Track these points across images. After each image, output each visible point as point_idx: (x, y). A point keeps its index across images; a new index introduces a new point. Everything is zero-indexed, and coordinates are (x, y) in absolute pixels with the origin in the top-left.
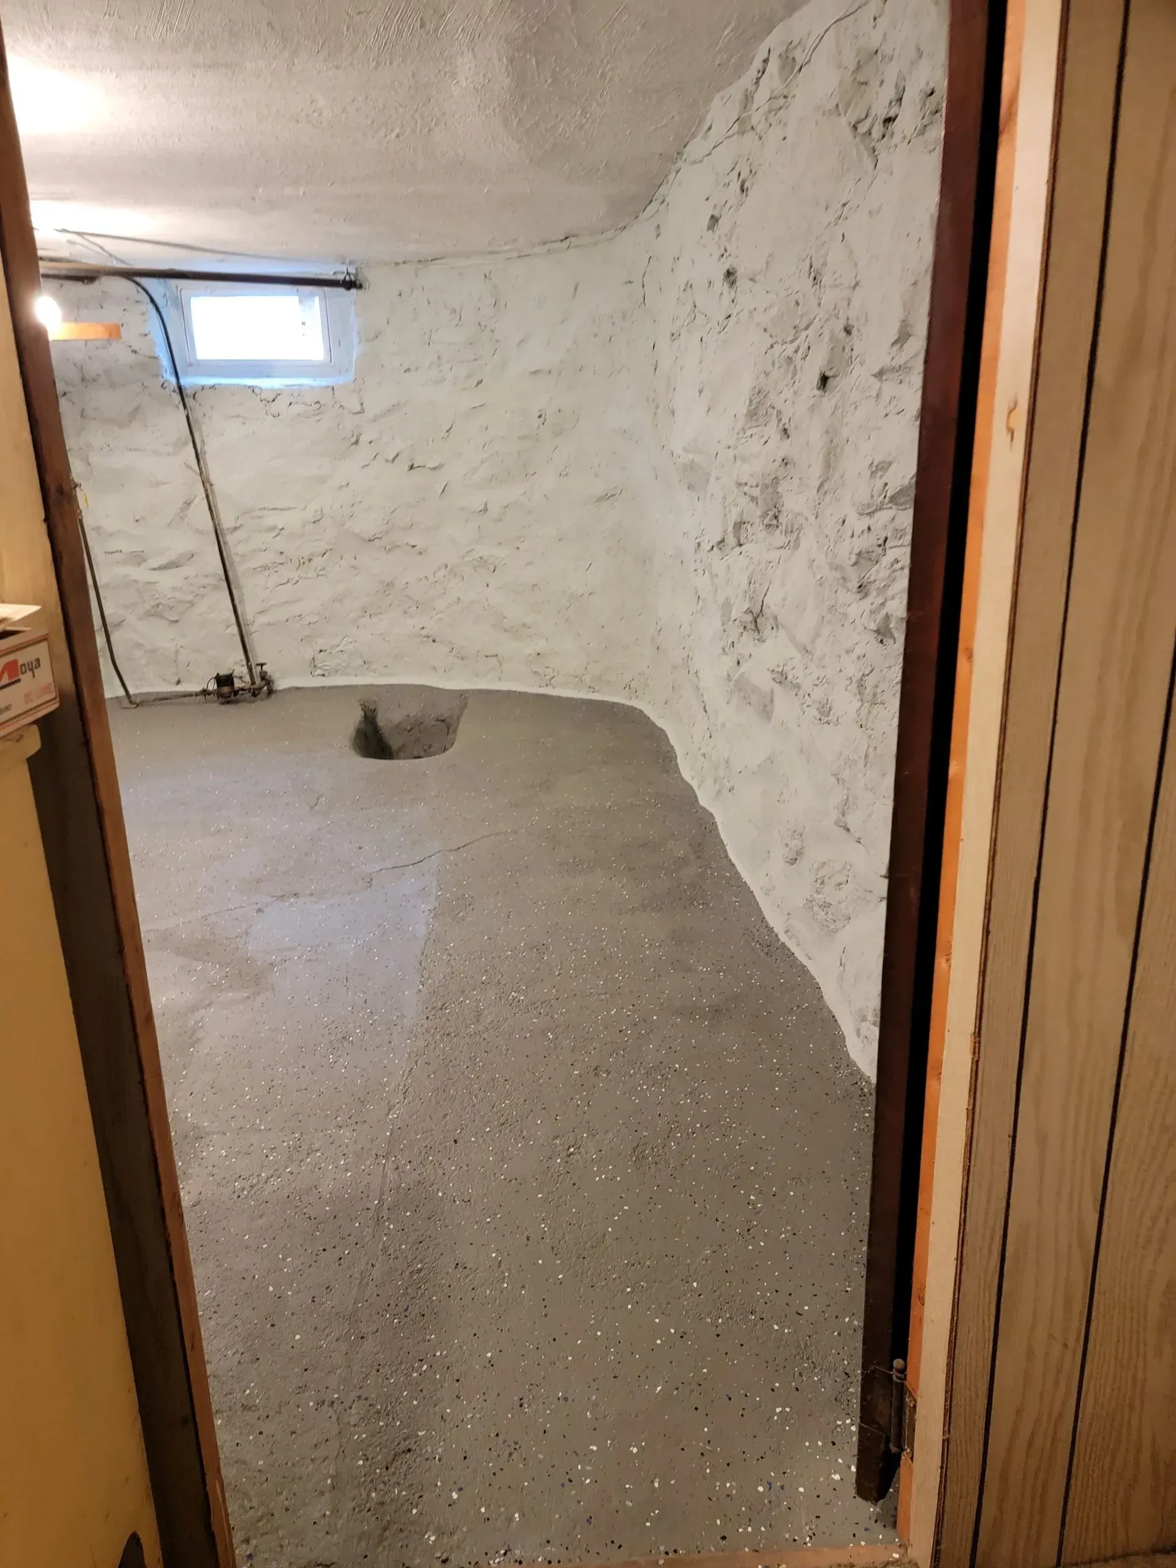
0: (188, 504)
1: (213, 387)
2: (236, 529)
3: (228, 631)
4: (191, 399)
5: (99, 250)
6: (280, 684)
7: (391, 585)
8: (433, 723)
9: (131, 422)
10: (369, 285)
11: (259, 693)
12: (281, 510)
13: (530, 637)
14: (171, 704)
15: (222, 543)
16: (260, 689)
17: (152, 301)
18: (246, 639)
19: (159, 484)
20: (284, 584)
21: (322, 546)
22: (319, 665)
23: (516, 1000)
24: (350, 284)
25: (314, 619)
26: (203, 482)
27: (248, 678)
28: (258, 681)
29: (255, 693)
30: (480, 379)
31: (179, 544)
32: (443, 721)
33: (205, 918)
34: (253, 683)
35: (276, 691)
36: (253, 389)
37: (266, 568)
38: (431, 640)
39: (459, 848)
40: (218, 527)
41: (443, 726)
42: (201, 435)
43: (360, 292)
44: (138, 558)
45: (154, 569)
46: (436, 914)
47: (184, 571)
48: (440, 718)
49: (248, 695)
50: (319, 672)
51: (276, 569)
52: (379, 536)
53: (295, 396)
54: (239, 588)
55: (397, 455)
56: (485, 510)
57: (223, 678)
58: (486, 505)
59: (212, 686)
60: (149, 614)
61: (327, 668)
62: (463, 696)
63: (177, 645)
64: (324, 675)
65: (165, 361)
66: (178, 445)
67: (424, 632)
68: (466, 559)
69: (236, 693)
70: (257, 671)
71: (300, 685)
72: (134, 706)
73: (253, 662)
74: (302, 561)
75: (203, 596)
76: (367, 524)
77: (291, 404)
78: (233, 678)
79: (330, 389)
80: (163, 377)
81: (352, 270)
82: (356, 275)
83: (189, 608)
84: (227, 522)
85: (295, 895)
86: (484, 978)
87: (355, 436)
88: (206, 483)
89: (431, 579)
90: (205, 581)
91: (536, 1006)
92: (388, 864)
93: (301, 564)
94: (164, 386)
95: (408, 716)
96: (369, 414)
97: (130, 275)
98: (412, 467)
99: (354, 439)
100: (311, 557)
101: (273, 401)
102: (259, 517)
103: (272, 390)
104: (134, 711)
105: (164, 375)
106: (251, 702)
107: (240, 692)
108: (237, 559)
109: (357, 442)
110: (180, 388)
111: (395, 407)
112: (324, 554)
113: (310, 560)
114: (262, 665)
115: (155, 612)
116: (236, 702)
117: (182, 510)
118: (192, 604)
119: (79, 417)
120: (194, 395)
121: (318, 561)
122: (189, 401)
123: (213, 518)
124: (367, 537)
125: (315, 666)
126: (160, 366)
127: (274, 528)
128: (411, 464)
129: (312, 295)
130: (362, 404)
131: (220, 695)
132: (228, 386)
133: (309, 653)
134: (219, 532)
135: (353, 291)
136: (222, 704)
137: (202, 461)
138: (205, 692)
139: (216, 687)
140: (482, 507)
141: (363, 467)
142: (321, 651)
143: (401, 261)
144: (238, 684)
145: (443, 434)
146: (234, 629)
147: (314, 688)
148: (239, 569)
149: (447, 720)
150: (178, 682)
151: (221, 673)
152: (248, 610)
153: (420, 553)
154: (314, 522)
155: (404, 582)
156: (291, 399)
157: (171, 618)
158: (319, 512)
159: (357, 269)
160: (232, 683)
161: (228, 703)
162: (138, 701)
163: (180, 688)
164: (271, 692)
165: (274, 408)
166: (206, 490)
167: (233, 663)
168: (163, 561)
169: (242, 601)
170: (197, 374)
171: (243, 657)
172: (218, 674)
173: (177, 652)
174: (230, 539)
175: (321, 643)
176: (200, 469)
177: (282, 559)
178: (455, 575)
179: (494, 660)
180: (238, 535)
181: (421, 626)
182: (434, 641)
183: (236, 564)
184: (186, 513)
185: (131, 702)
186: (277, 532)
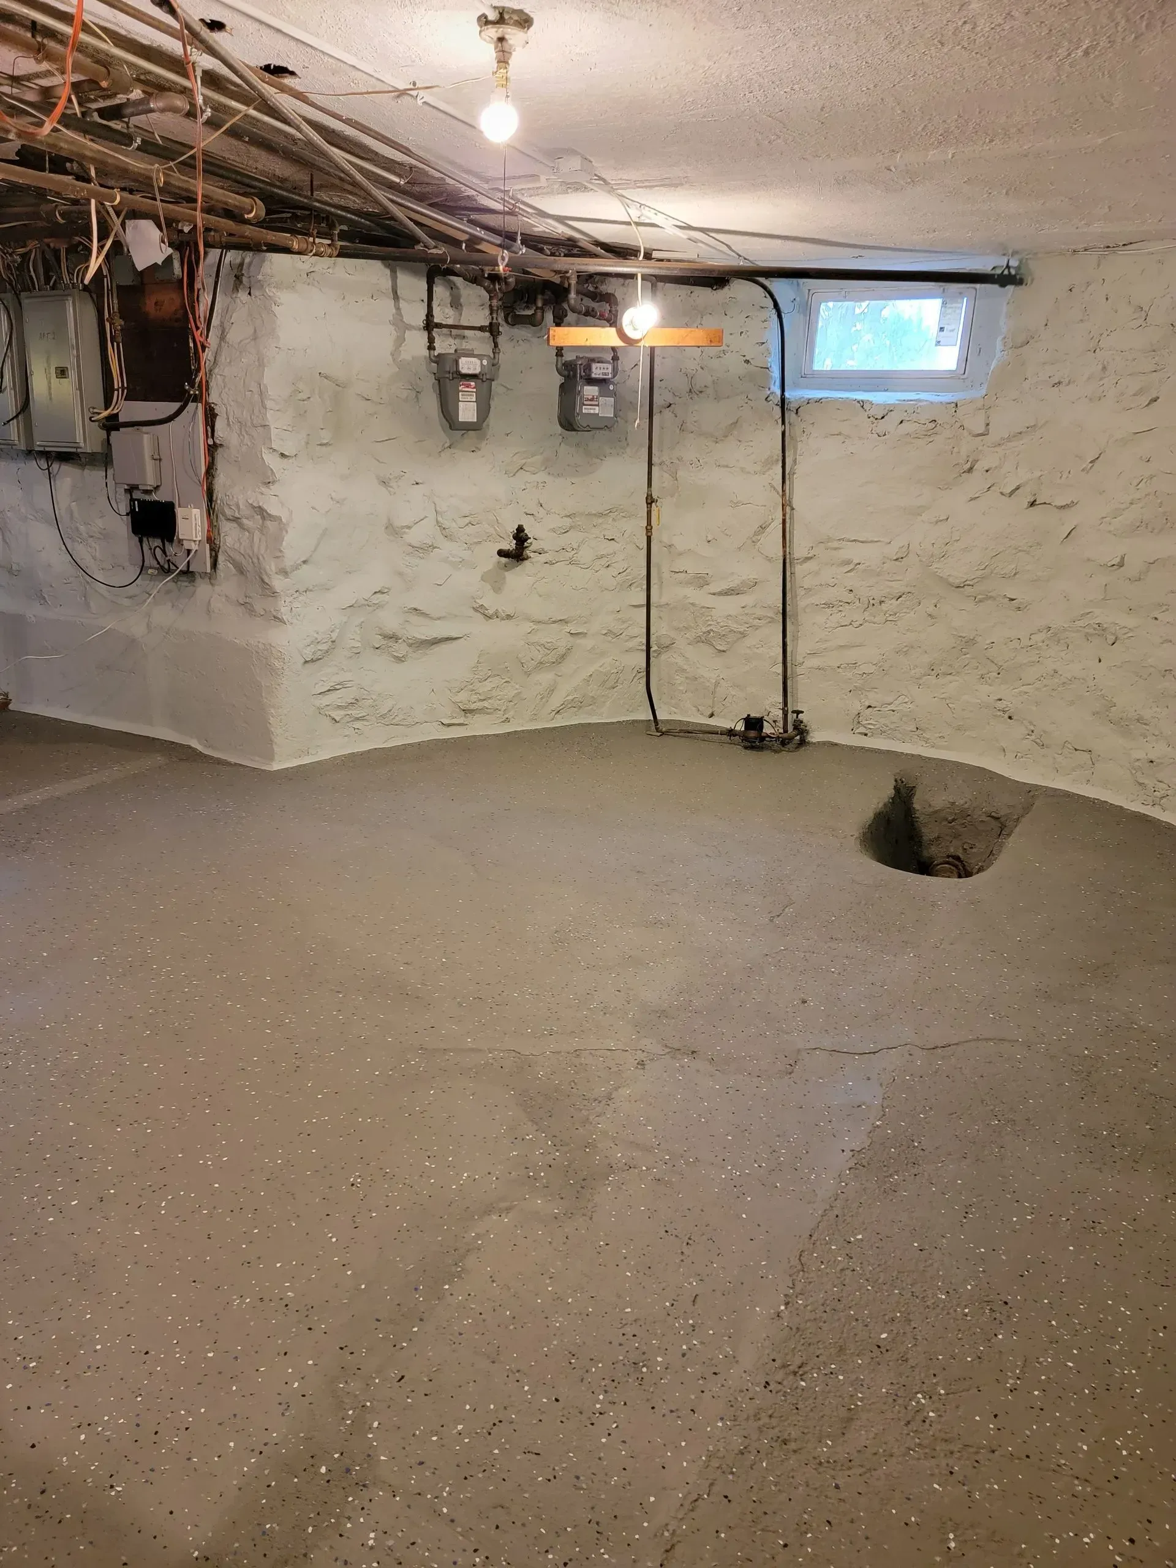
0: (763, 528)
1: (819, 401)
2: (808, 559)
3: (773, 669)
4: (793, 415)
5: (725, 249)
6: (816, 736)
7: (971, 642)
8: (984, 818)
9: (726, 436)
10: (1032, 280)
11: (788, 743)
12: (862, 542)
13: (1145, 737)
14: (695, 738)
15: (788, 574)
16: (791, 739)
17: (776, 305)
18: (789, 683)
19: (736, 504)
20: (846, 626)
21: (898, 587)
22: (864, 722)
23: (919, 1418)
24: (1006, 279)
25: (871, 669)
26: (783, 505)
27: (781, 724)
28: (790, 728)
29: (784, 742)
30: (1154, 396)
31: (744, 570)
32: (997, 819)
33: (577, 1053)
34: (786, 731)
35: (809, 743)
36: (862, 404)
37: (829, 605)
38: (1006, 716)
39: (935, 1048)
40: (788, 556)
41: (995, 824)
42: (795, 453)
43: (1019, 290)
44: (701, 581)
45: (714, 594)
46: (860, 1163)
47: (746, 599)
48: (993, 814)
49: (777, 745)
50: (862, 730)
51: (841, 608)
52: (971, 583)
53: (907, 413)
54: (796, 624)
55: (1017, 488)
56: (1121, 565)
57: (753, 721)
58: (1123, 558)
59: (740, 727)
60: (699, 640)
61: (872, 727)
62: (1031, 794)
63: (718, 676)
64: (866, 735)
65: (776, 373)
66: (768, 463)
67: (999, 705)
68: (1078, 623)
69: (762, 739)
70: (791, 717)
71: (835, 741)
72: (659, 734)
73: (790, 709)
74: (872, 602)
75: (757, 628)
76: (956, 569)
77: (901, 422)
78: (763, 723)
79: (954, 405)
80: (769, 389)
81: (1014, 263)
82: (1018, 268)
83: (738, 639)
84: (800, 549)
85: (693, 1052)
86: (884, 1336)
87: (969, 463)
88: (786, 505)
89: (1025, 642)
90: (759, 612)
91: (951, 1447)
92: (827, 1043)
93: (870, 605)
94: (768, 399)
95: (953, 803)
96: (995, 435)
97: (753, 275)
98: (1032, 504)
99: (968, 466)
100: (883, 599)
101: (883, 418)
102: (836, 549)
103: (885, 405)
104: (656, 740)
105: (772, 387)
106: (776, 752)
107: (767, 739)
108: (801, 592)
109: (970, 470)
110: (783, 400)
111: (1032, 428)
112: (900, 597)
113: (881, 602)
114: (798, 712)
115: (704, 639)
116: (760, 749)
117: (756, 534)
118: (743, 635)
119: (678, 431)
120: (797, 410)
121: (891, 605)
122: (790, 416)
123: (784, 546)
124: (957, 582)
125: (859, 722)
126: (768, 378)
127: (849, 562)
128: (1032, 500)
129: (961, 294)
130: (988, 425)
131: (744, 737)
132: (836, 400)
133: (857, 706)
134: (788, 561)
135: (1010, 288)
136: (746, 748)
137: (787, 482)
138: (731, 733)
139: (743, 729)
140: (1116, 561)
141: (972, 499)
142: (869, 707)
143: (1081, 246)
144: (767, 729)
145: (1086, 464)
146: (779, 669)
147: (851, 747)
148: (801, 602)
149: (1002, 820)
150: (712, 715)
151: (753, 715)
152: (800, 649)
153: (1019, 609)
154: (897, 560)
155: (988, 642)
156: (904, 416)
157: (719, 647)
158: (905, 549)
159: (1021, 261)
160: (762, 727)
161: (752, 748)
162: (664, 730)
163: (712, 722)
164: (803, 743)
165: (882, 426)
166: (784, 515)
167: (769, 706)
168: (724, 586)
169: (795, 638)
170: (808, 387)
171: (781, 699)
172: (749, 715)
173: (717, 684)
174: (799, 570)
175: (872, 698)
176: (783, 491)
177: (850, 597)
178: (1059, 641)
179: (1087, 756)
180: (808, 565)
181: (999, 697)
182: (1010, 718)
183: (798, 599)
184: (759, 537)
185: (657, 730)
186: (851, 566)
